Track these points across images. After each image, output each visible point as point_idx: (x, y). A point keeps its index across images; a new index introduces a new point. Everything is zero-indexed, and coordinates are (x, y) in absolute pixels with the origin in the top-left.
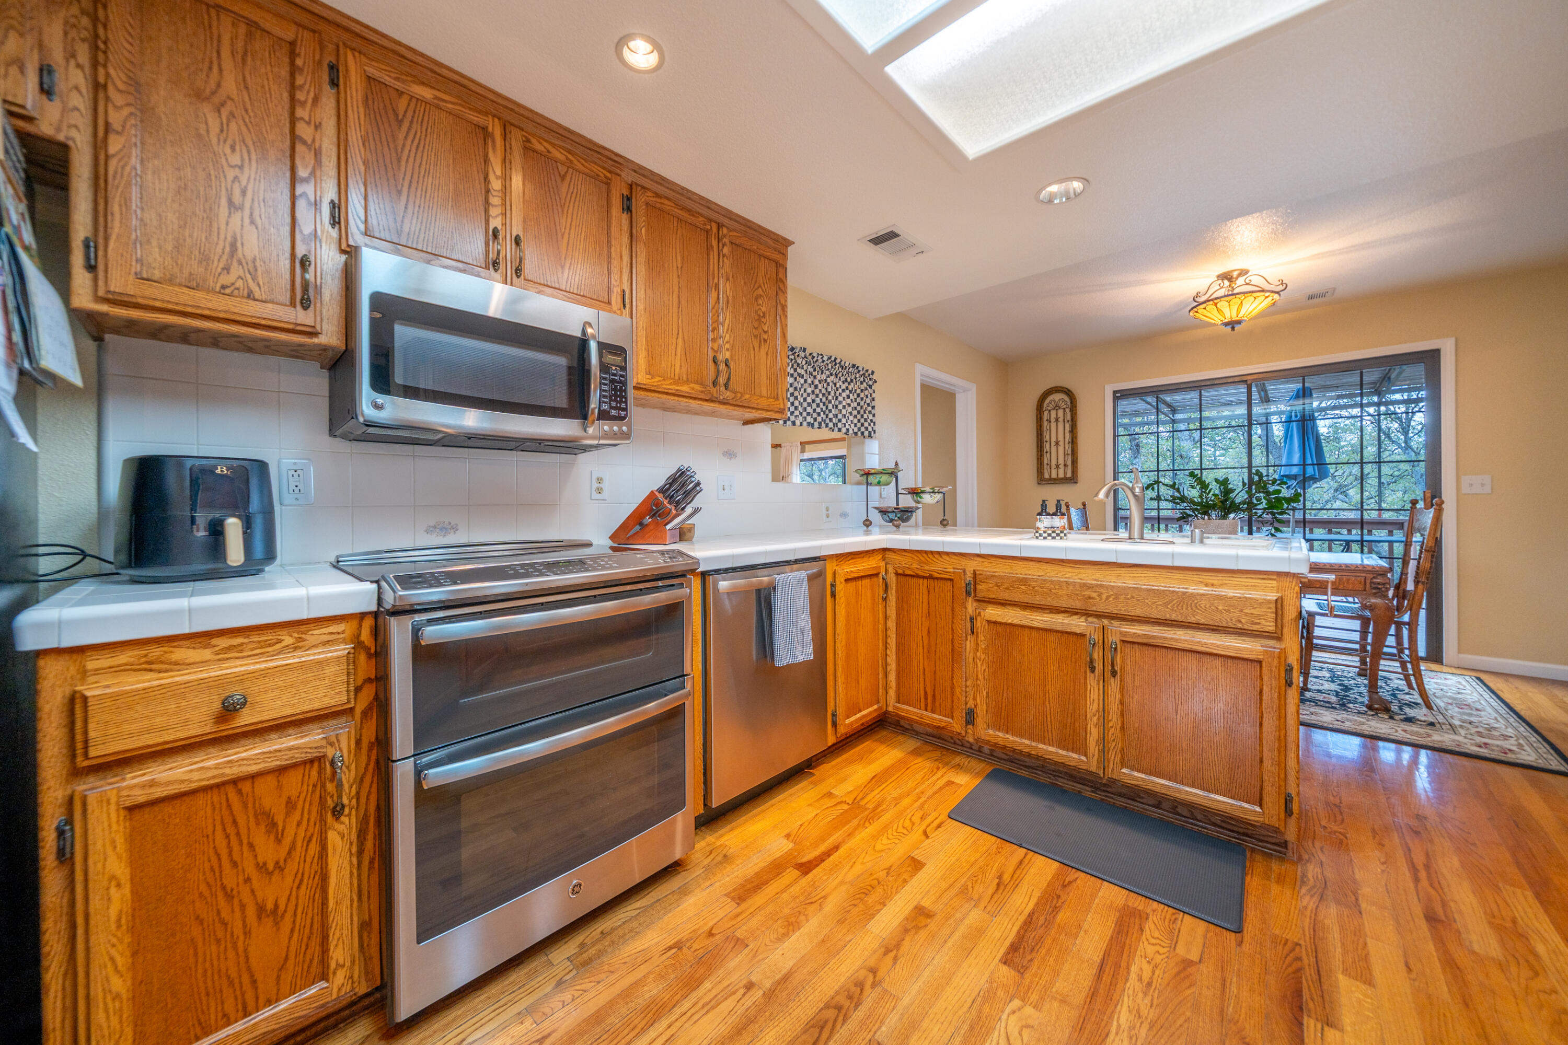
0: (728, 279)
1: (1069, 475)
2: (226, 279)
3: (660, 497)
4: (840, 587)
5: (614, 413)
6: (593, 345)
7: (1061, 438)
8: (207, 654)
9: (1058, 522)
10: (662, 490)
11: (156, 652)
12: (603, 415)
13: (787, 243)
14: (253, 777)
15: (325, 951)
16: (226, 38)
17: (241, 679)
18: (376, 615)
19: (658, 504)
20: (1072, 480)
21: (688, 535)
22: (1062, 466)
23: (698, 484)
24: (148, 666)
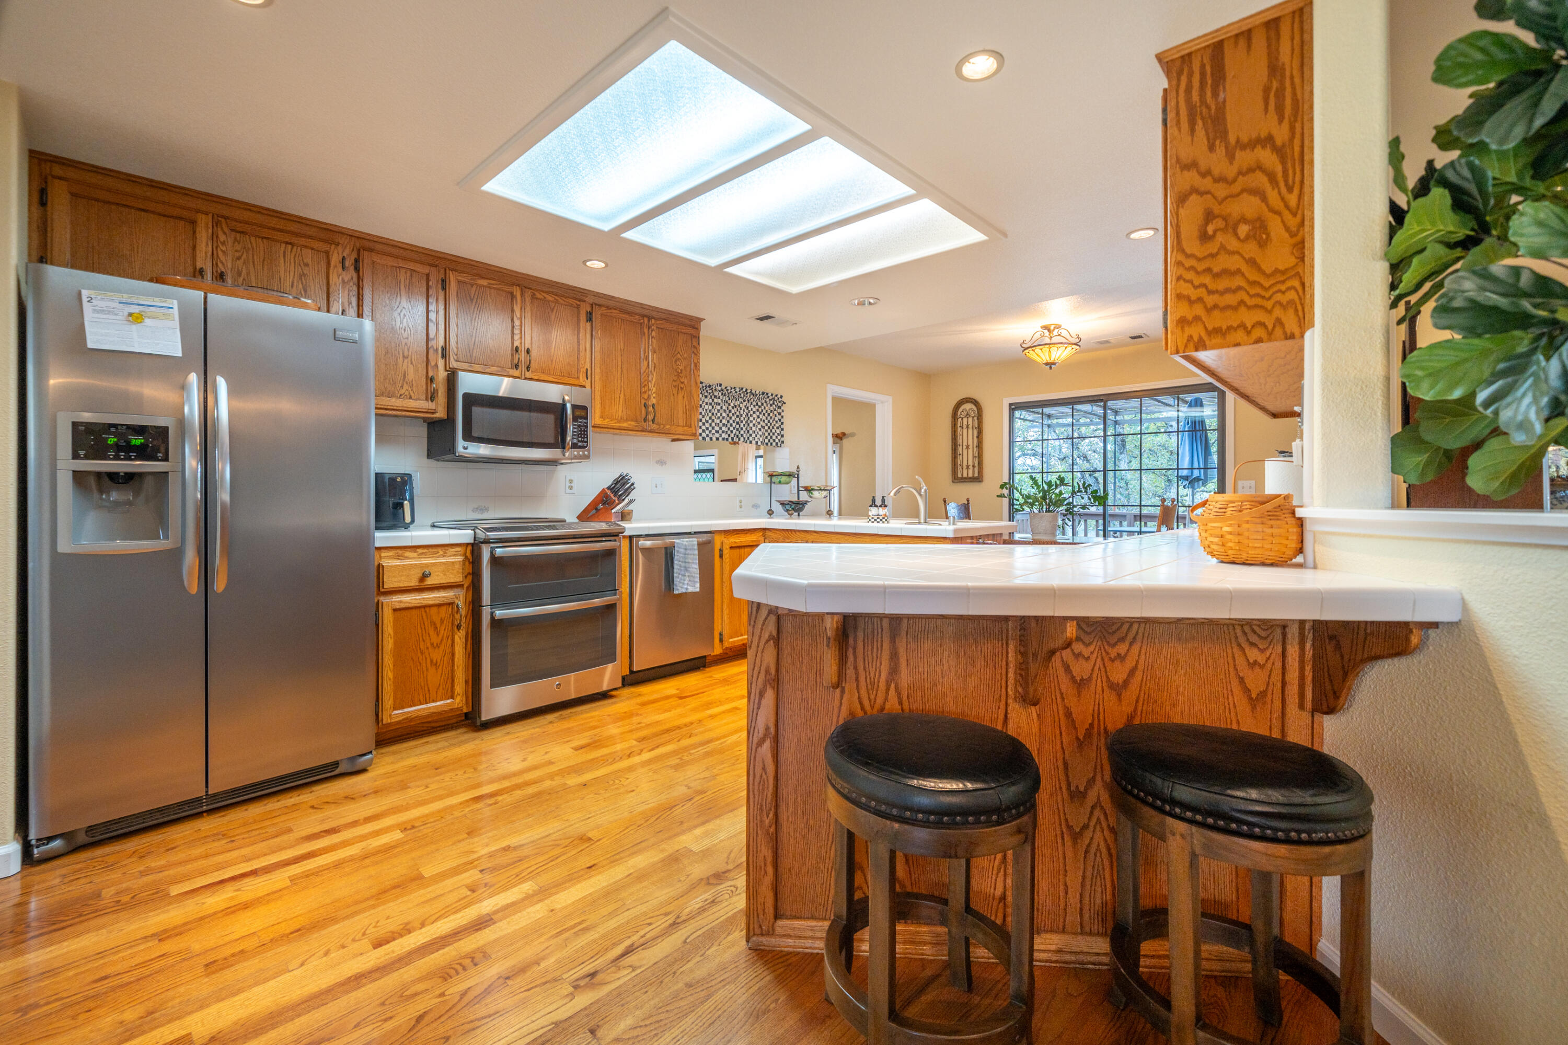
0: (655, 352)
1: (976, 475)
2: (402, 391)
3: (609, 492)
4: (726, 552)
5: (580, 444)
6: (569, 406)
7: (970, 443)
8: (415, 555)
9: (882, 511)
10: (609, 488)
11: (400, 552)
12: (575, 446)
13: (700, 320)
14: (430, 606)
15: (453, 686)
16: (403, 280)
17: (427, 565)
18: (472, 545)
19: (607, 496)
20: (978, 479)
21: (628, 517)
22: (971, 467)
23: (633, 484)
24: (398, 557)
